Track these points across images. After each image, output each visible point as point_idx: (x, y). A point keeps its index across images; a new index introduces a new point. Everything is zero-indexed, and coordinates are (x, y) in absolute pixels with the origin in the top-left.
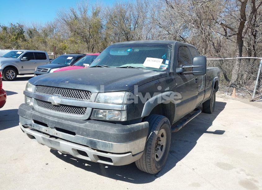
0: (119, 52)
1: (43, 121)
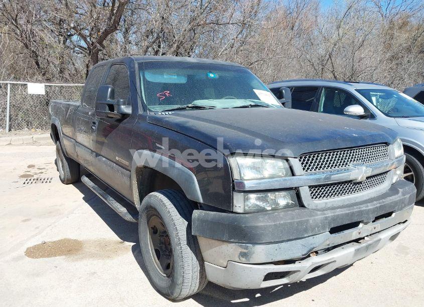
0: (165, 76)
1: (355, 220)
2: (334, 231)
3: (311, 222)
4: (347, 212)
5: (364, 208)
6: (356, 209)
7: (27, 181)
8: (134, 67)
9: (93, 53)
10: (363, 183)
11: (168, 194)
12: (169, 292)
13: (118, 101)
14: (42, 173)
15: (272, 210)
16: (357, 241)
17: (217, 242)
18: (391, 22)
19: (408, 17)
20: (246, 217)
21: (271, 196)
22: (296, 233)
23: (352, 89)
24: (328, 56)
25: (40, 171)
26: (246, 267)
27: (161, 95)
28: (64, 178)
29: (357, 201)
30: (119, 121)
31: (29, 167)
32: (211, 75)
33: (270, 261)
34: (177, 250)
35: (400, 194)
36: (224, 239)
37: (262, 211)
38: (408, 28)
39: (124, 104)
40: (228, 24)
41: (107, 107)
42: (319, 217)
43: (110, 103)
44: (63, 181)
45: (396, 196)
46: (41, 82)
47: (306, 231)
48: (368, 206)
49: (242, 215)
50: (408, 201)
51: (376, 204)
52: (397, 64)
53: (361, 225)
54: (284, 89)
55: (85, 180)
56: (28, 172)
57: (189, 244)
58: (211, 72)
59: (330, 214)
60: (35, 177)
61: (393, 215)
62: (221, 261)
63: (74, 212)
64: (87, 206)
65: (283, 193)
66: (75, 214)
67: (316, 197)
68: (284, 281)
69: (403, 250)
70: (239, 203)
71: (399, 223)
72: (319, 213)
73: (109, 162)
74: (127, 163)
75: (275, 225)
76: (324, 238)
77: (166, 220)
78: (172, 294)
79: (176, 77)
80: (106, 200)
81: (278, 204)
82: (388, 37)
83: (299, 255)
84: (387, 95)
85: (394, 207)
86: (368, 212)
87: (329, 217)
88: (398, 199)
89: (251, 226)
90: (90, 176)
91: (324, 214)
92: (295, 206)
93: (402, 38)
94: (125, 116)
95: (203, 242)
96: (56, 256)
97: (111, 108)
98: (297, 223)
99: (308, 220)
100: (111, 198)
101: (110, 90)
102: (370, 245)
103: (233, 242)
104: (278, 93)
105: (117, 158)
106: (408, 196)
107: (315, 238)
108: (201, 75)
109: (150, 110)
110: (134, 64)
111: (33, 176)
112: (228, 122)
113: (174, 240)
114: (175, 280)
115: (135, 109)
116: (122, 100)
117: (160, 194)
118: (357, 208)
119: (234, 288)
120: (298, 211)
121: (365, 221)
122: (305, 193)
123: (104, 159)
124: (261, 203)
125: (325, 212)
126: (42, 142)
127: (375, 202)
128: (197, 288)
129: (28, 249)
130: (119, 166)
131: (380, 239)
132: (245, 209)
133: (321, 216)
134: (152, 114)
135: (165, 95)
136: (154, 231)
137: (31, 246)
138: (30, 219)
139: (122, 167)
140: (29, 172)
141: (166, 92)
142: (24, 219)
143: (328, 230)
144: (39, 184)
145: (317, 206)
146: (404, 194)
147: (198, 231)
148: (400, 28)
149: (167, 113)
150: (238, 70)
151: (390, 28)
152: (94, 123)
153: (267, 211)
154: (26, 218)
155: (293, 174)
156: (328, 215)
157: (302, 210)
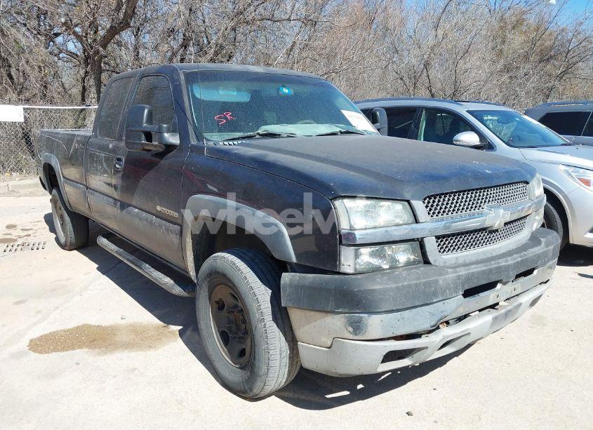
0: (221, 92)
1: (493, 279)
2: (468, 293)
3: (441, 282)
4: (484, 268)
5: (503, 264)
6: (493, 265)
7: (9, 248)
8: (179, 80)
9: (93, 62)
10: (499, 230)
11: (241, 254)
12: (246, 387)
13: (160, 128)
14: (29, 235)
15: (390, 268)
16: (493, 307)
17: (318, 315)
18: (502, 19)
19: (524, 13)
20: (358, 279)
21: (388, 250)
22: (424, 297)
23: (462, 110)
24: (422, 66)
25: (26, 233)
26: (360, 345)
27: (220, 118)
28: (66, 242)
29: (494, 254)
30: (161, 155)
31: (9, 227)
32: (286, 91)
33: (391, 335)
34: (259, 329)
35: (543, 245)
36: (329, 309)
37: (378, 269)
38: (524, 28)
39: (168, 131)
40: (289, 20)
41: (143, 136)
42: (451, 276)
43: (147, 130)
44: (63, 246)
45: (539, 247)
46: (16, 103)
47: (435, 294)
48: (508, 261)
49: (353, 277)
50: (551, 254)
51: (517, 258)
52: (511, 77)
53: (499, 286)
54: (378, 110)
55: (103, 241)
56: (7, 234)
57: (275, 319)
58: (284, 87)
59: (463, 272)
60: (20, 242)
61: (535, 272)
62: (323, 339)
63: (90, 288)
64: (105, 280)
65: (403, 246)
66: (91, 290)
67: (444, 251)
68: (406, 362)
69: (539, 321)
70: (349, 261)
71: (540, 284)
72: (449, 270)
73: (144, 214)
74: (176, 215)
75: (397, 288)
76: (457, 304)
77: (242, 288)
78: (251, 390)
79: (235, 93)
80: (140, 268)
81: (397, 261)
82: (499, 40)
83: (427, 326)
84: (505, 118)
85: (536, 263)
86: (507, 268)
87: (462, 275)
88: (541, 251)
89: (365, 290)
90: (110, 236)
91: (456, 272)
92: (419, 262)
93: (517, 41)
94: (170, 148)
95: (296, 316)
96: (74, 349)
97: (149, 136)
98: (424, 285)
99: (437, 281)
100: (147, 265)
101: (146, 111)
102: (510, 311)
103: (341, 313)
104: (371, 115)
105: (159, 208)
106: (551, 247)
107: (446, 303)
108: (269, 90)
109: (207, 140)
110: (178, 75)
111: (16, 240)
112: (323, 155)
113: (254, 316)
114: (256, 370)
115: (184, 137)
116: (165, 126)
117: (229, 255)
118: (495, 263)
119: (340, 375)
120: (423, 268)
121: (504, 281)
122: (431, 245)
123: (136, 210)
124: (375, 260)
125: (457, 269)
126: (22, 191)
127: (515, 256)
128: (284, 380)
129: (31, 341)
130: (162, 218)
131: (521, 304)
132: (356, 269)
133: (452, 275)
134: (211, 144)
135: (227, 119)
136: (219, 306)
137: (36, 337)
138: (26, 301)
139: (166, 220)
140: (9, 234)
141: (227, 114)
142: (17, 300)
143: (461, 293)
144: (27, 251)
145: (445, 263)
146: (547, 246)
147: (290, 300)
148: (514, 28)
149: (231, 143)
150: (317, 84)
151: (501, 28)
152: (119, 160)
153: (384, 270)
154: (20, 299)
155: (417, 221)
156: (460, 274)
157: (427, 267)
